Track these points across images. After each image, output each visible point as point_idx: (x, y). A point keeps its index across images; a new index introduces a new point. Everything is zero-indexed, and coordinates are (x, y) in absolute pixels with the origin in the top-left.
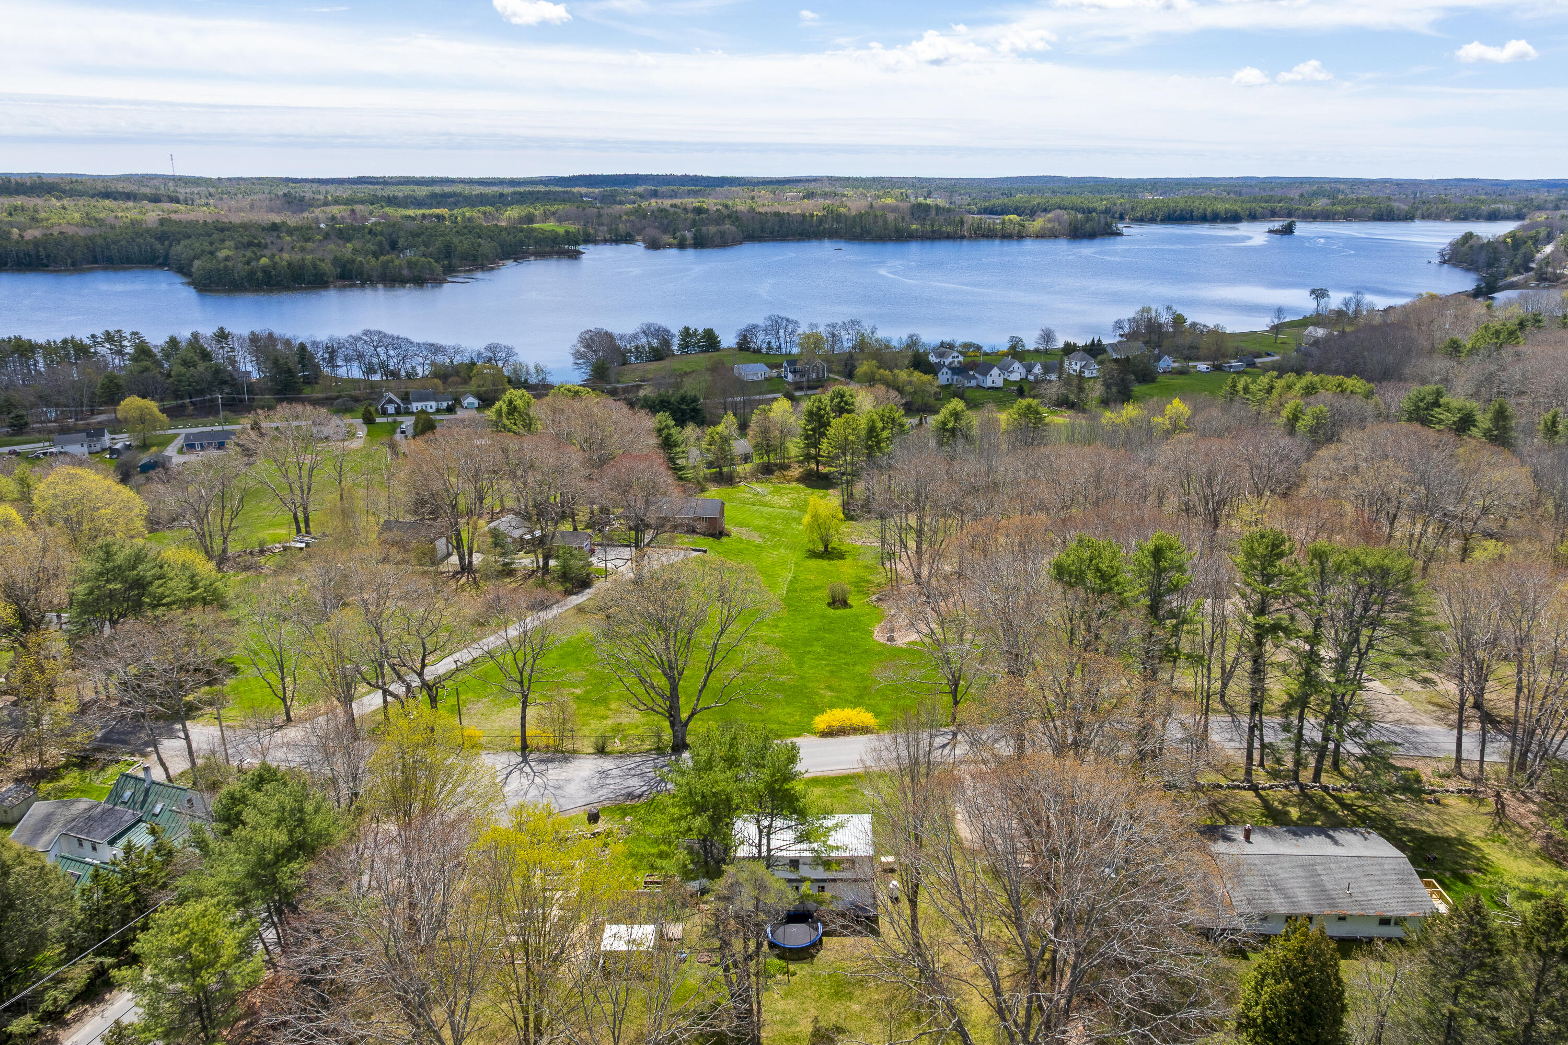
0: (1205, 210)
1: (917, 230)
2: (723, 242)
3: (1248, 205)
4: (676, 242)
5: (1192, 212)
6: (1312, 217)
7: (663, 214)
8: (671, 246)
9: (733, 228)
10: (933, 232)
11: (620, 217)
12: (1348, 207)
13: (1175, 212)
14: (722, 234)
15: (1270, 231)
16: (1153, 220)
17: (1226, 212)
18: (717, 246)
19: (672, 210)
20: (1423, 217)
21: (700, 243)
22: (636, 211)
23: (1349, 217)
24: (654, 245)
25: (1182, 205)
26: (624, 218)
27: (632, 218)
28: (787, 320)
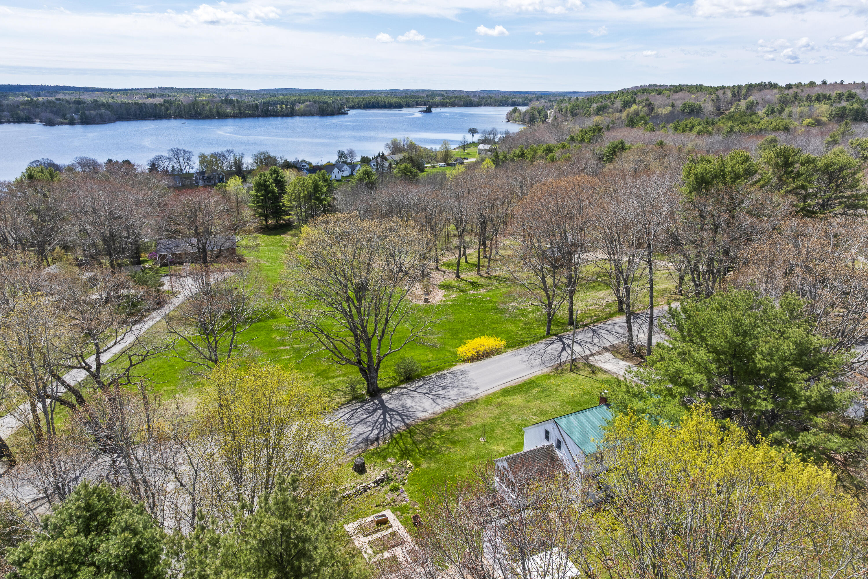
0: (385, 102)
1: (231, 113)
2: (102, 120)
3: (405, 100)
4: (67, 121)
5: (378, 103)
6: (437, 105)
7: (51, 104)
8: (64, 124)
9: (108, 112)
10: (241, 113)
11: (18, 106)
12: (452, 100)
13: (370, 103)
14: (101, 115)
15: (421, 111)
16: (359, 108)
17: (395, 103)
18: (98, 123)
19: (58, 102)
20: (485, 105)
21: (86, 121)
22: (30, 103)
23: (453, 105)
24: (50, 123)
25: (372, 99)
26: (21, 107)
27: (27, 107)
28: (184, 151)
